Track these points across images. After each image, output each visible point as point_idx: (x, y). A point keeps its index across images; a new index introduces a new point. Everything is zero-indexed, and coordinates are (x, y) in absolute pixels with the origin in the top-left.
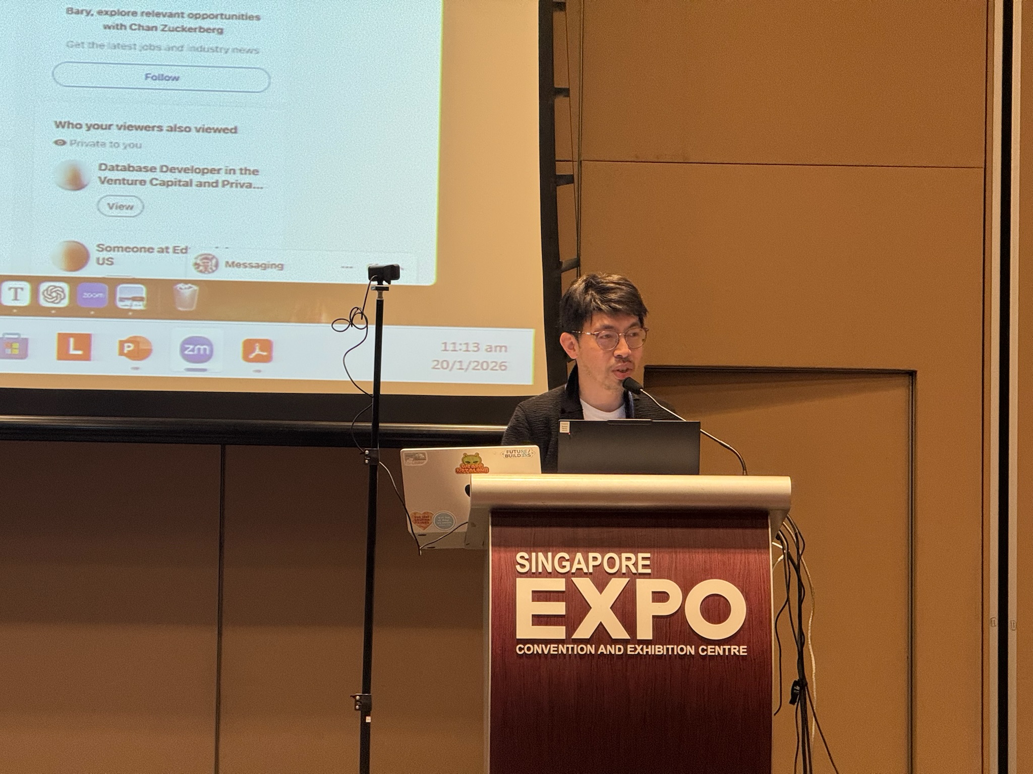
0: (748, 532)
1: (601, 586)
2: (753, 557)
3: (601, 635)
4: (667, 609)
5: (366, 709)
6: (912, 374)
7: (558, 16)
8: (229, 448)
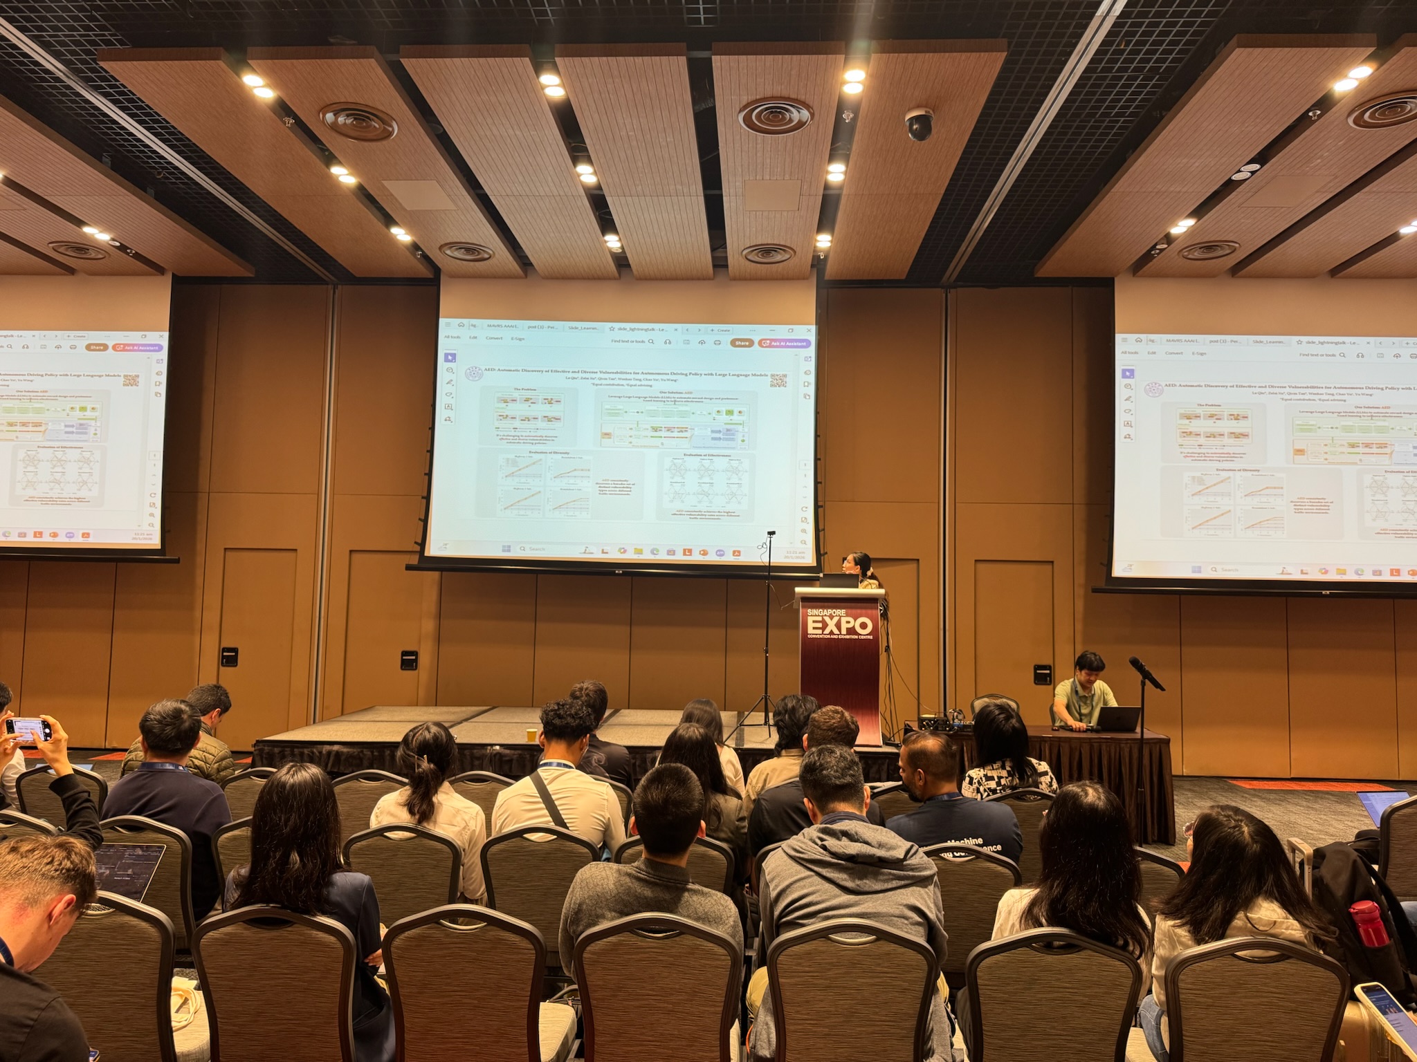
0: (873, 605)
1: (831, 619)
2: (874, 611)
3: (832, 633)
4: (850, 626)
5: (767, 652)
6: (918, 560)
7: (818, 462)
8: (729, 580)
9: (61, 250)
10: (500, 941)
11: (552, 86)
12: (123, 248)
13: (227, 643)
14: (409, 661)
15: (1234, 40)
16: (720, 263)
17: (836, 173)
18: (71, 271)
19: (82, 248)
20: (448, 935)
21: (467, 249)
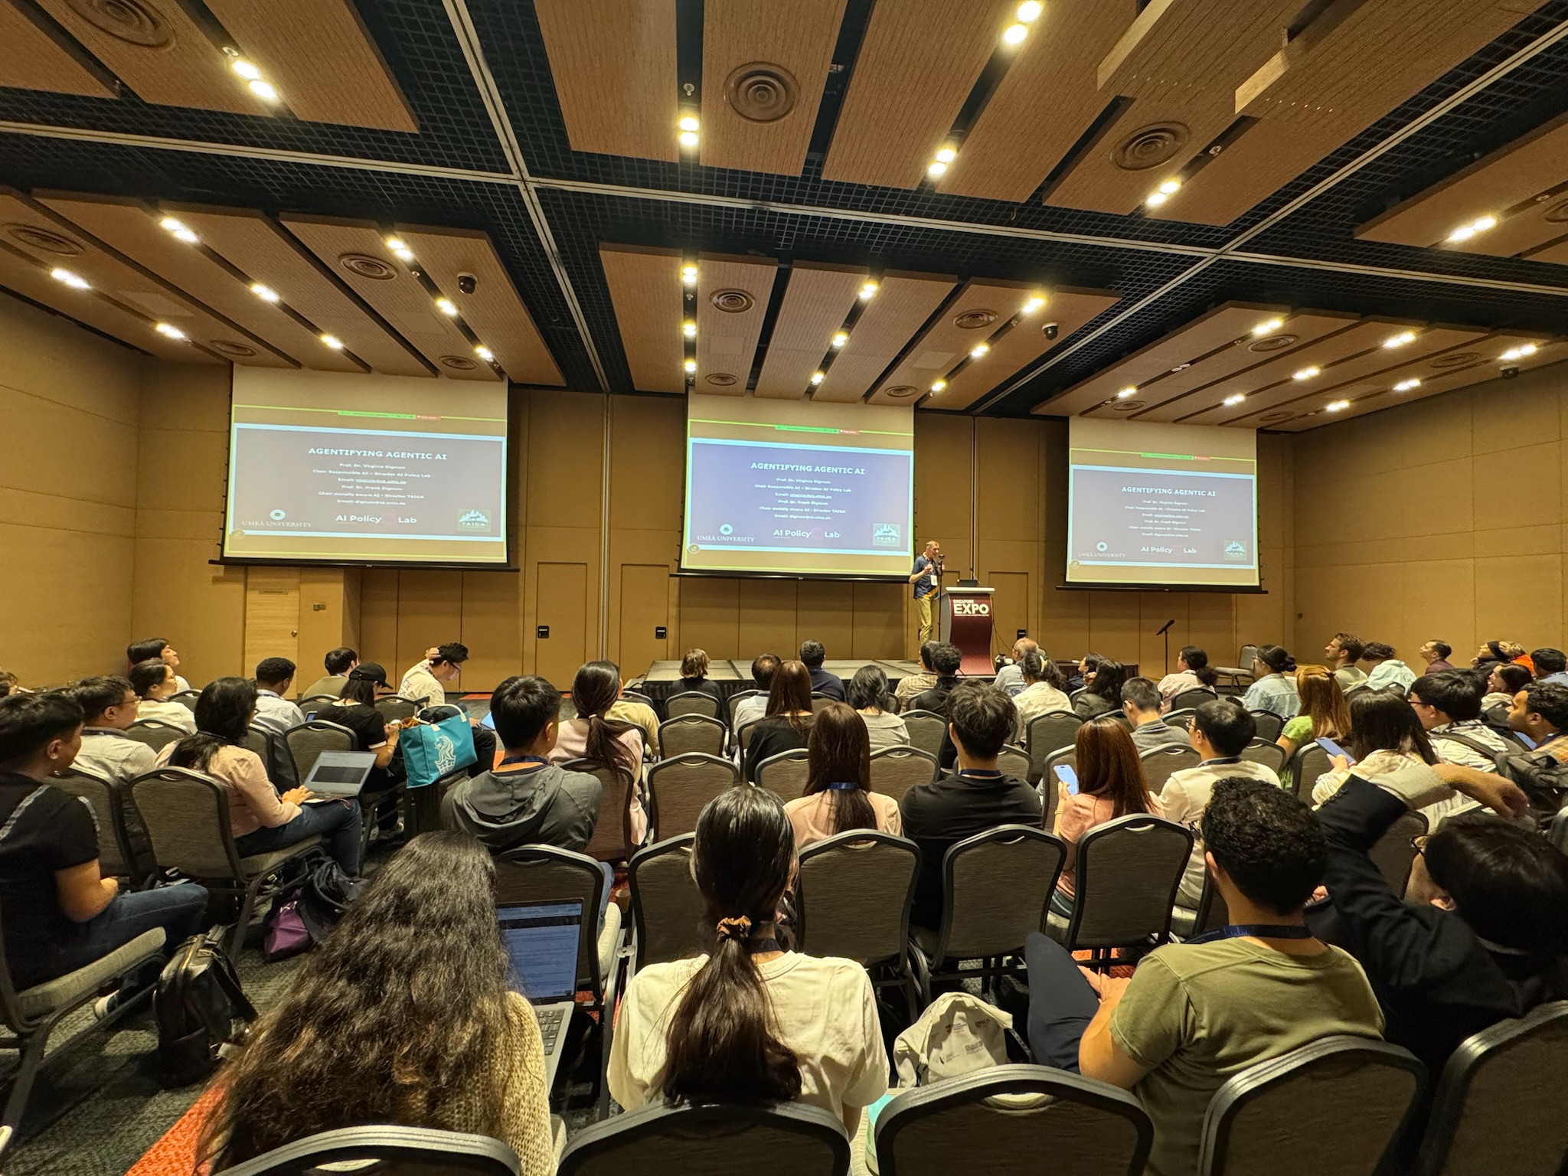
0: (988, 597)
1: (967, 606)
3: (967, 613)
4: (977, 609)
6: (958, 572)
9: (448, 362)
11: (868, 291)
12: (494, 363)
13: (541, 624)
14: (661, 634)
15: (1228, 303)
16: (868, 395)
17: (980, 351)
18: (439, 375)
19: (464, 361)
21: (722, 378)
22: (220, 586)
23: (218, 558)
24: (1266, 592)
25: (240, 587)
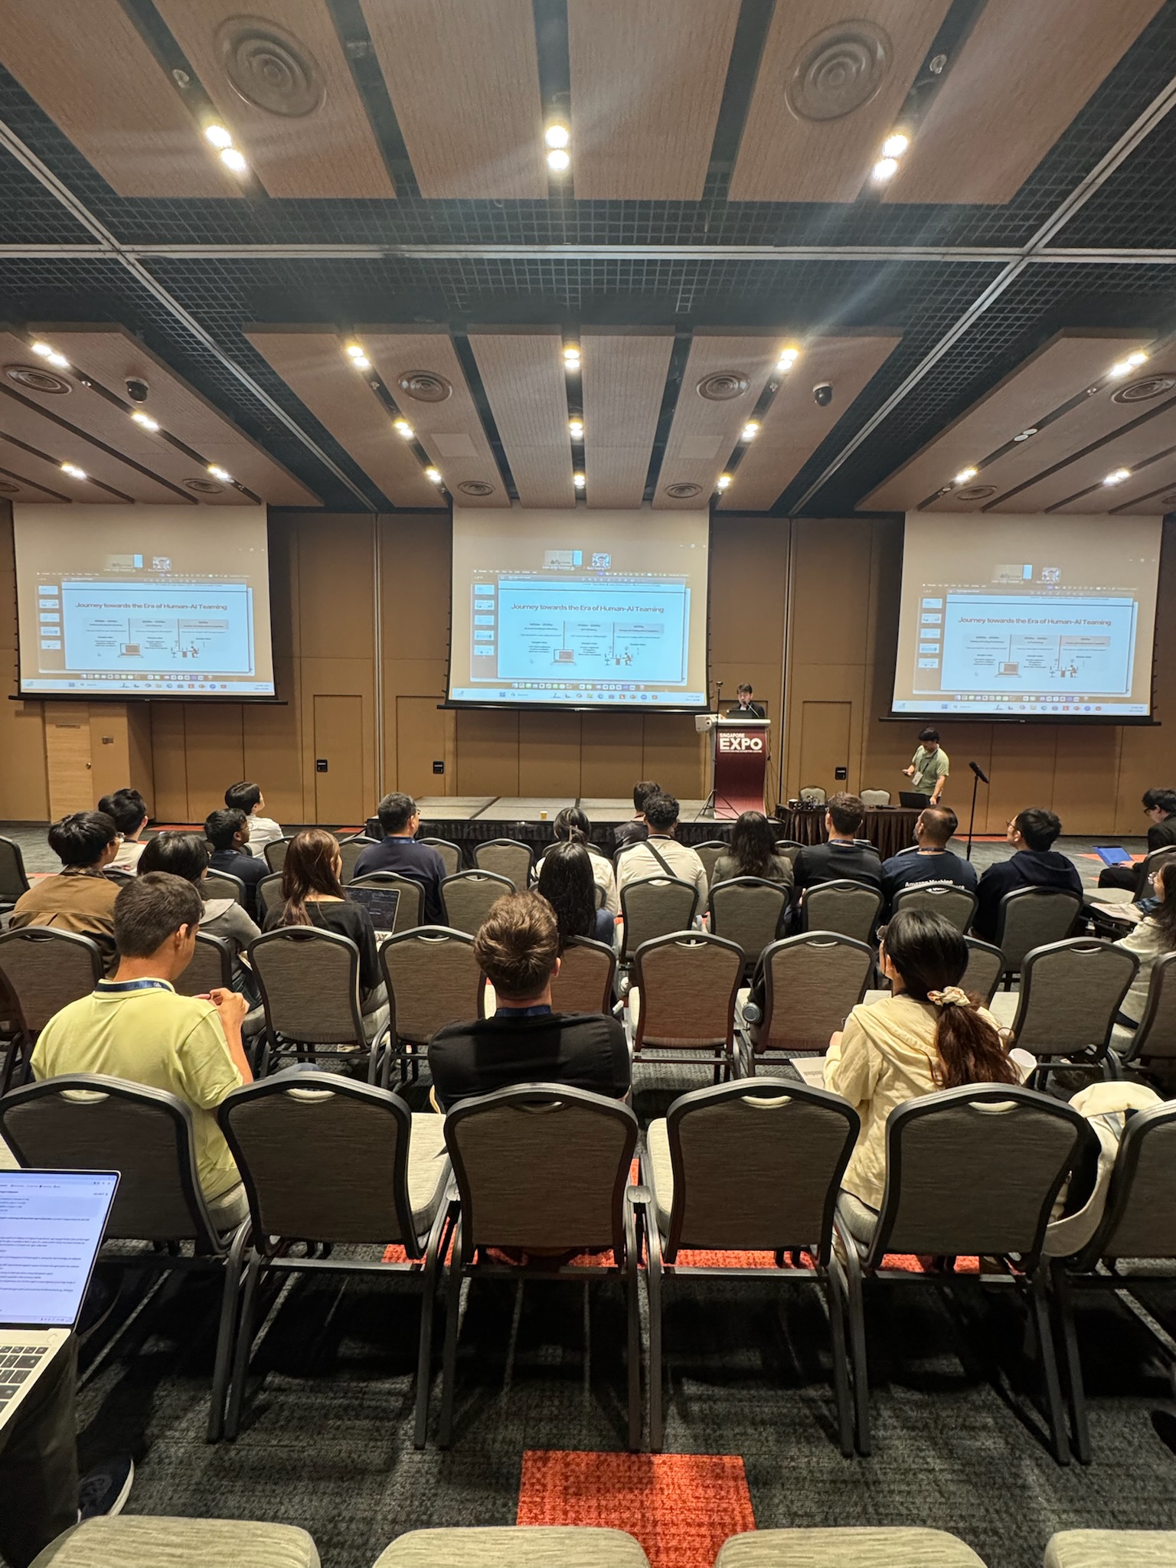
0: (762, 730)
1: (735, 740)
2: (763, 735)
3: (735, 749)
4: (748, 744)
7: (709, 636)
8: (645, 715)
9: (193, 485)
10: (717, 954)
11: (572, 358)
12: (236, 484)
13: (319, 758)
14: (438, 768)
15: (1062, 330)
16: (648, 498)
17: (750, 431)
18: (195, 501)
19: (208, 485)
20: (681, 951)
21: (477, 487)
22: (23, 720)
23: (16, 695)
24: (1159, 724)
25: (38, 721)
